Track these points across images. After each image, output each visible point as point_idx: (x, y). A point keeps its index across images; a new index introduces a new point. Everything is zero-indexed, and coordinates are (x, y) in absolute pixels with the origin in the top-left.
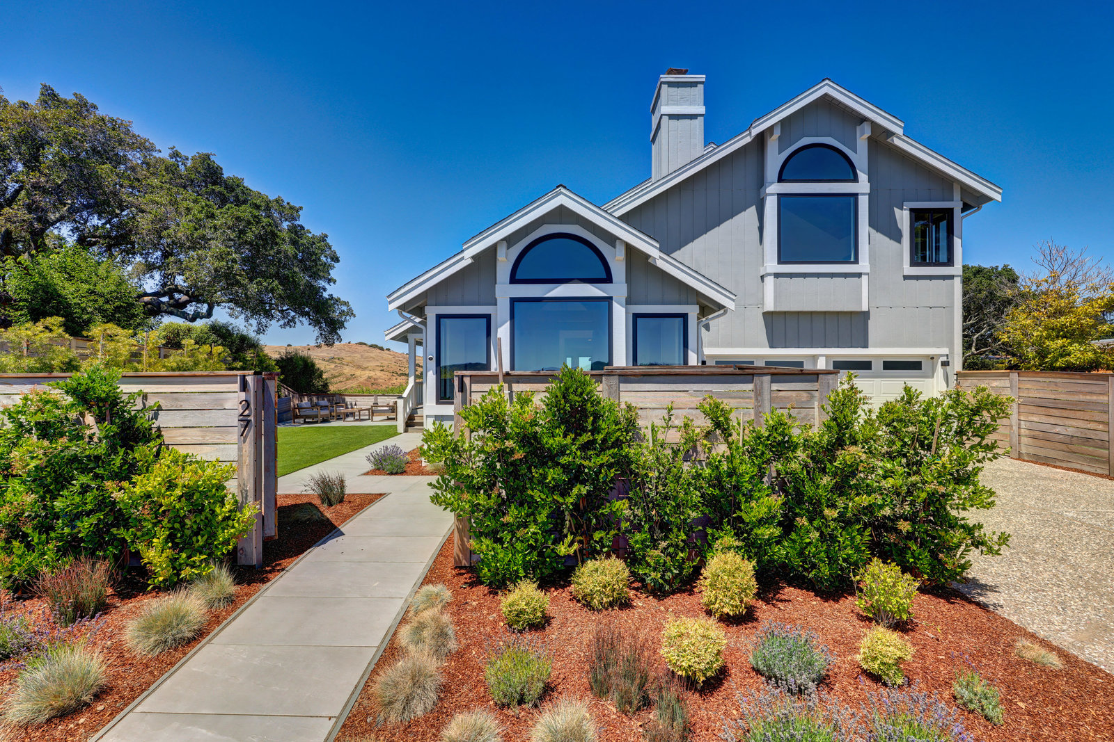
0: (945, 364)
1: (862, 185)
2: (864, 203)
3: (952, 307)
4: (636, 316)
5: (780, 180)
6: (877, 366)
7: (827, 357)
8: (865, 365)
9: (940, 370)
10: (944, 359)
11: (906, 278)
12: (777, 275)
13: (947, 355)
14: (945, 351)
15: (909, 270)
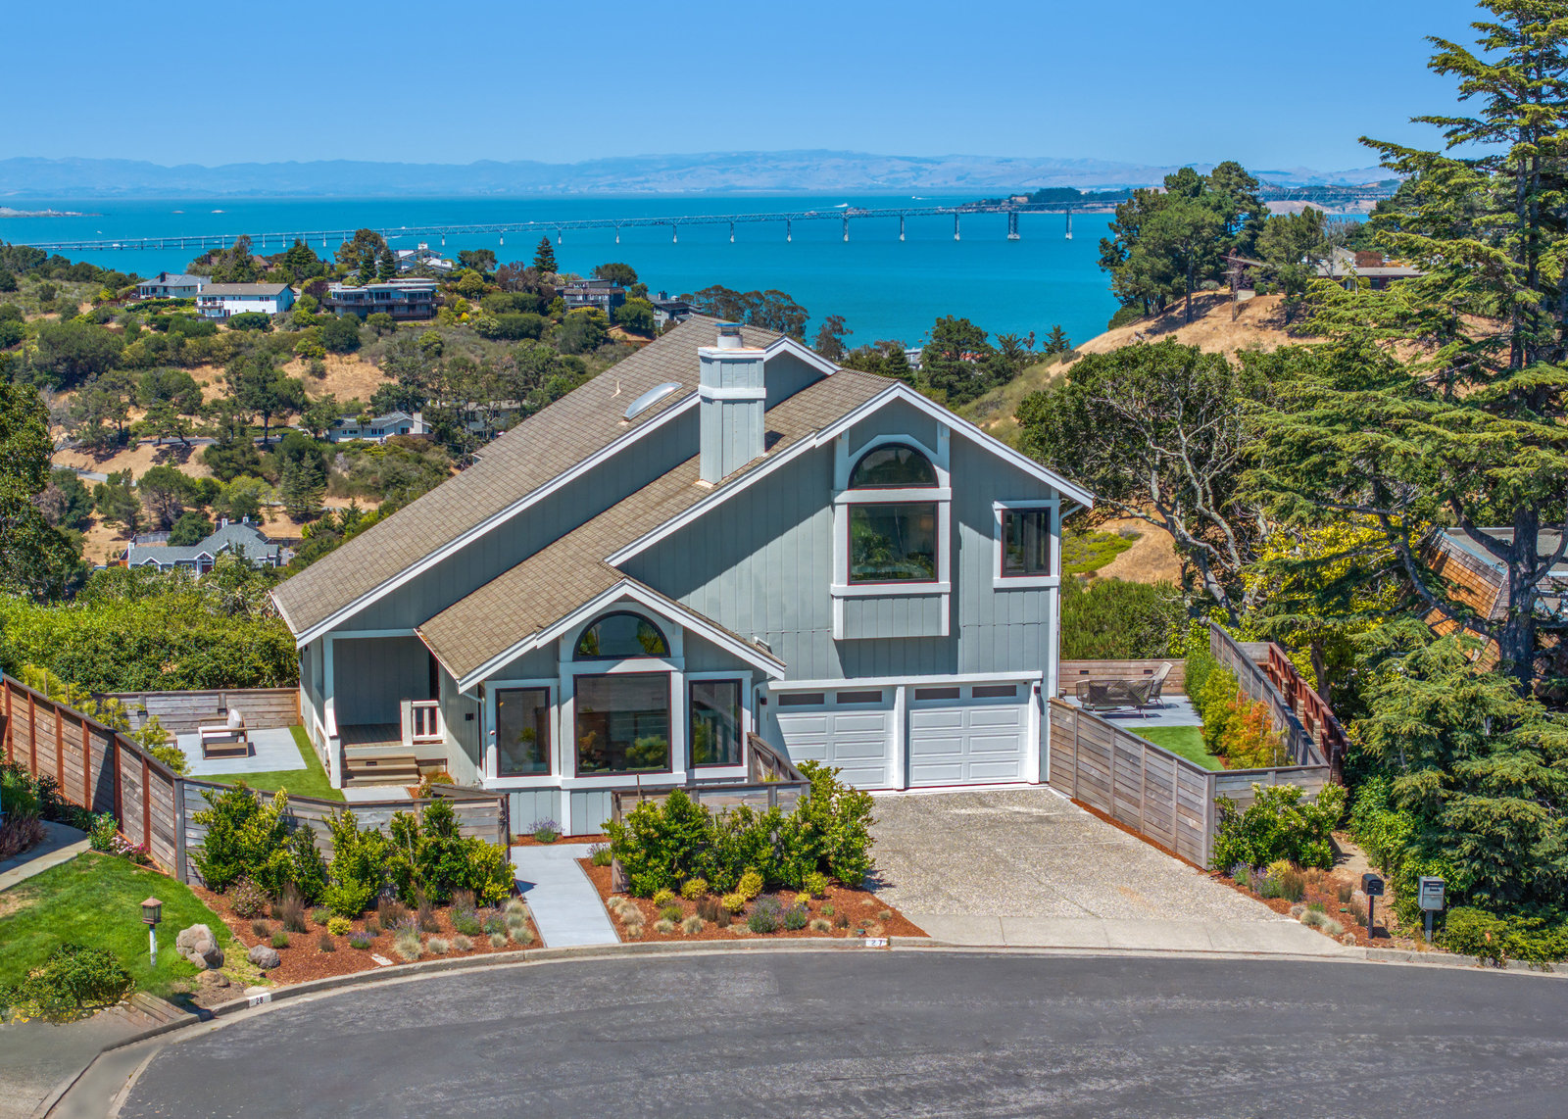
0: (1038, 690)
1: (943, 491)
2: (944, 511)
3: (1046, 623)
4: (692, 683)
5: (851, 486)
6: (967, 693)
7: (907, 687)
8: (951, 694)
9: (1033, 698)
10: (1037, 684)
11: (997, 590)
12: (846, 598)
13: (1042, 680)
14: (1038, 674)
15: (998, 581)
